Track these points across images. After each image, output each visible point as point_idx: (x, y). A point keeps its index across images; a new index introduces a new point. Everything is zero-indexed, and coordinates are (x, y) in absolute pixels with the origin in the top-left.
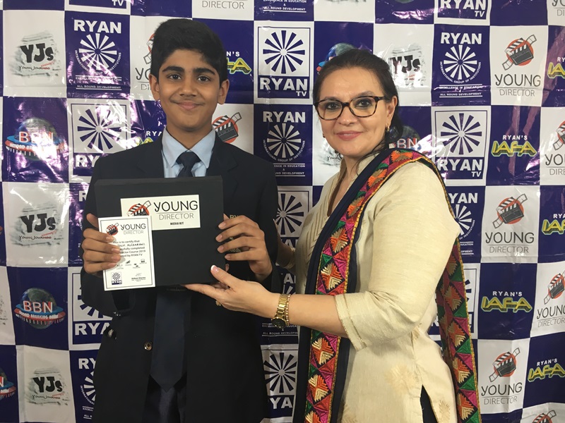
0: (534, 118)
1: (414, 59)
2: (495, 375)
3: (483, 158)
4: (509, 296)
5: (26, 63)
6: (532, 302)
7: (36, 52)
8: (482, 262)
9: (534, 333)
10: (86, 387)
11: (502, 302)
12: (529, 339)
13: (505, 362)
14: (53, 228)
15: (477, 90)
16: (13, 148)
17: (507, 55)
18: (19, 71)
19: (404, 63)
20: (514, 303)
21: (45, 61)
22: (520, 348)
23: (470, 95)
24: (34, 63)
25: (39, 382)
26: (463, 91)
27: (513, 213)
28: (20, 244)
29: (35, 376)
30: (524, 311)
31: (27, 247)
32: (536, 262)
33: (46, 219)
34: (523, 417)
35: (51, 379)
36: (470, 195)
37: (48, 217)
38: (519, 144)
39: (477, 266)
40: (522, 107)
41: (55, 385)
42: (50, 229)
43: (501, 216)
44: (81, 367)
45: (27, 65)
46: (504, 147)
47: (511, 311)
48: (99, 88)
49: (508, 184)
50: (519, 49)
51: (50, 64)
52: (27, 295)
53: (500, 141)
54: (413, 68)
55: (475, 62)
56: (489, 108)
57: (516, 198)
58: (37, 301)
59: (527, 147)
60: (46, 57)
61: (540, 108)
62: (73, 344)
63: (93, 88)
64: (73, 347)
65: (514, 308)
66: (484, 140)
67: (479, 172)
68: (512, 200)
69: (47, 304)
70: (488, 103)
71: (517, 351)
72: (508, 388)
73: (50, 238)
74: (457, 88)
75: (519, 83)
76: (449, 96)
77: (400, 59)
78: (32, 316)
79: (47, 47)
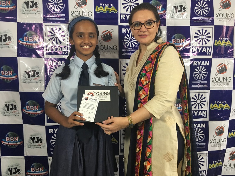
0: (231, 31)
1: (183, 6)
2: (216, 135)
3: (211, 47)
4: (221, 103)
5: (26, 9)
6: (230, 105)
7: (30, 4)
8: (210, 90)
9: (231, 118)
10: (52, 140)
11: (218, 105)
12: (229, 120)
13: (219, 130)
14: (38, 76)
15: (208, 19)
16: (21, 44)
17: (220, 5)
18: (23, 12)
19: (179, 8)
20: (223, 106)
21: (34, 8)
22: (225, 124)
23: (206, 21)
24: (30, 9)
25: (33, 139)
26: (203, 20)
27: (223, 70)
28: (25, 83)
29: (31, 137)
30: (227, 109)
31: (28, 84)
32: (232, 89)
33: (35, 72)
34: (226, 152)
35: (37, 138)
36: (206, 62)
37: (36, 72)
38: (225, 41)
39: (209, 91)
40: (226, 26)
41: (39, 140)
42: (37, 76)
43: (218, 71)
44: (50, 132)
45: (27, 9)
46: (219, 42)
47: (222, 109)
48: (56, 19)
49: (221, 58)
50: (225, 3)
51: (36, 9)
52: (28, 103)
53: (218, 40)
54: (183, 10)
55: (207, 8)
56: (213, 27)
57: (224, 64)
58: (32, 106)
59: (229, 43)
60: (35, 6)
61: (234, 27)
62: (47, 123)
63: (54, 19)
64: (47, 124)
65: (223, 108)
66: (212, 39)
67: (209, 52)
68: (222, 64)
69: (36, 107)
70: (213, 25)
71: (224, 125)
72: (221, 140)
73: (37, 80)
74: (200, 19)
75: (225, 16)
76: (197, 22)
77: (177, 6)
78: (30, 112)
79: (35, 2)
